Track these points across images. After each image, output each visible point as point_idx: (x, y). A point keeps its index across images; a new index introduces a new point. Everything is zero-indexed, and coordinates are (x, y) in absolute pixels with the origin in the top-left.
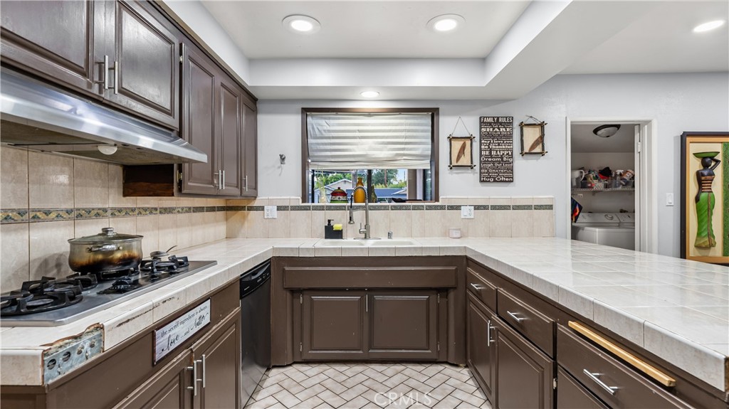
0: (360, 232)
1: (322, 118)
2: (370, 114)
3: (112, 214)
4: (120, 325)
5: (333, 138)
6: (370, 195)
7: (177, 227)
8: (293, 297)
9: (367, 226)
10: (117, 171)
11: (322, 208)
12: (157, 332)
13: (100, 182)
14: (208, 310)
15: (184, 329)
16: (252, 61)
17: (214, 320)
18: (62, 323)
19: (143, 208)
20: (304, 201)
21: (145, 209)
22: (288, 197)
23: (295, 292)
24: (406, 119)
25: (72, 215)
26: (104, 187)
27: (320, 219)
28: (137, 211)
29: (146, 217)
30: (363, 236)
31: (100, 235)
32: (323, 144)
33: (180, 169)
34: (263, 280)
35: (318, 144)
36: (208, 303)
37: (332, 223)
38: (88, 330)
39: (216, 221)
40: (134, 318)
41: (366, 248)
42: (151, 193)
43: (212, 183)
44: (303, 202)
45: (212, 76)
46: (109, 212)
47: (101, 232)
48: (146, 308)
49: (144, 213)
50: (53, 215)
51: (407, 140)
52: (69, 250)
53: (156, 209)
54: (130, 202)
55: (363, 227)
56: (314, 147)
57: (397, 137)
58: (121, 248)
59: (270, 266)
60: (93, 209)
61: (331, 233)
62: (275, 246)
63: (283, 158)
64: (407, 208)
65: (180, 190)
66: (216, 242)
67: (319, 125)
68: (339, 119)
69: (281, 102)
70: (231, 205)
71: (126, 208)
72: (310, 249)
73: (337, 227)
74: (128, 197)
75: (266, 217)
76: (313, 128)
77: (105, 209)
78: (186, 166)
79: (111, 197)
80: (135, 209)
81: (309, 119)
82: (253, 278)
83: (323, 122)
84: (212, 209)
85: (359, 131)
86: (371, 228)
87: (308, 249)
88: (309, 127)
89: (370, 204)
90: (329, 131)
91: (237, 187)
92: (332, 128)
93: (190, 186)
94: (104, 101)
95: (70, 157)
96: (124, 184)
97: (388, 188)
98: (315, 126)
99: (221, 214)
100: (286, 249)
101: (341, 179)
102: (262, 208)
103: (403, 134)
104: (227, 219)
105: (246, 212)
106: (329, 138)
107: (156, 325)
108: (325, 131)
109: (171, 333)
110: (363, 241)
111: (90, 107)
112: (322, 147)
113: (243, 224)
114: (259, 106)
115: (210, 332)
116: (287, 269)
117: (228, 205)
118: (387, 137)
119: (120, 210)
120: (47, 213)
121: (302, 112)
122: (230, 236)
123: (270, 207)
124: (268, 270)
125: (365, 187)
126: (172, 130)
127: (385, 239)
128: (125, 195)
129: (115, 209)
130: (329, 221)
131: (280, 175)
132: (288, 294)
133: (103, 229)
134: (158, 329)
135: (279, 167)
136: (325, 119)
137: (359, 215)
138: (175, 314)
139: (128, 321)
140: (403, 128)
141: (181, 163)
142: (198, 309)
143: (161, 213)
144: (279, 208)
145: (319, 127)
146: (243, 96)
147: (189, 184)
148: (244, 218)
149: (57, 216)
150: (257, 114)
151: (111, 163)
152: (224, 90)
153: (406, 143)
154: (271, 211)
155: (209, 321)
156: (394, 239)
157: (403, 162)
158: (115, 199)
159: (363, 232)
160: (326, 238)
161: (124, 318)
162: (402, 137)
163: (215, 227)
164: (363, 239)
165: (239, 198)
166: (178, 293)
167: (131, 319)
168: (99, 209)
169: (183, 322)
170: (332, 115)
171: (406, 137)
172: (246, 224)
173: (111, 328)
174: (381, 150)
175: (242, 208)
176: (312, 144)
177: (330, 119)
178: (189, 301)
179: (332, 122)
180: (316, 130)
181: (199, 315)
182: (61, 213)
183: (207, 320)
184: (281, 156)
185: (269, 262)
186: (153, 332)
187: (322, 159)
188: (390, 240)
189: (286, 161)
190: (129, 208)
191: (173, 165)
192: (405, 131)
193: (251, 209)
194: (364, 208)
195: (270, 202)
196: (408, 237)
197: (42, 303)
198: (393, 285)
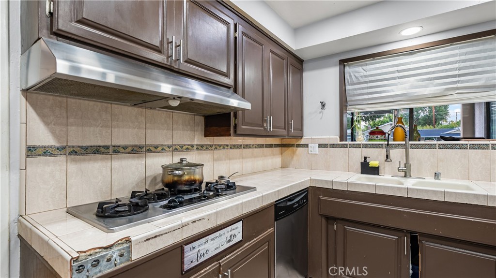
0: (399, 170)
1: (359, 66)
2: (411, 52)
3: (197, 149)
4: (147, 240)
5: (370, 82)
6: (413, 134)
7: (243, 158)
8: (328, 224)
9: (407, 164)
10: (201, 120)
11: (359, 146)
12: (185, 247)
13: (189, 127)
14: (240, 229)
15: (214, 245)
16: (297, 30)
17: (246, 238)
18: (113, 231)
19: (218, 145)
20: (341, 139)
21: (220, 146)
22: (328, 137)
23: (329, 219)
24: (460, 48)
25: (171, 149)
26: (191, 131)
27: (357, 156)
28: (214, 147)
29: (220, 151)
30: (403, 174)
31: (179, 163)
32: (360, 89)
33: (235, 116)
34: (299, 205)
35: (355, 89)
36: (240, 224)
37: (368, 160)
38: (120, 242)
39: (273, 155)
40: (162, 235)
41: (405, 188)
42: (218, 134)
43: (262, 126)
44: (340, 141)
45: (262, 45)
46: (195, 147)
47: (179, 161)
48: (174, 227)
49: (219, 148)
50: (160, 149)
51: (462, 72)
52: (161, 172)
53: (227, 146)
54: (208, 141)
55: (402, 165)
56: (351, 93)
57: (447, 71)
58: (186, 173)
59: (307, 194)
60: (185, 145)
61: (367, 168)
62: (312, 178)
63: (323, 105)
64: (461, 147)
65: (235, 132)
66: (273, 170)
67: (356, 72)
68: (376, 63)
69: (322, 59)
70: (285, 143)
71: (206, 145)
72: (343, 183)
73: (373, 163)
74: (208, 138)
75: (309, 153)
76: (350, 76)
77: (192, 145)
78: (240, 113)
79: (196, 137)
80: (212, 145)
81: (347, 69)
82: (289, 203)
83: (360, 69)
84: (270, 146)
85: (398, 71)
86: (412, 167)
87: (341, 183)
88: (347, 76)
89: (410, 142)
90: (366, 76)
91: (285, 129)
92: (368, 73)
93: (244, 129)
94: (175, 69)
95: (170, 112)
96: (205, 128)
97: (437, 129)
98: (352, 74)
99: (278, 149)
100: (322, 181)
101: (388, 122)
102: (306, 146)
103: (457, 65)
104: (282, 154)
105: (295, 148)
106: (366, 82)
107: (184, 241)
108: (361, 77)
109: (200, 248)
110: (403, 180)
111: (164, 73)
112: (359, 92)
113: (293, 157)
114: (305, 66)
115: (241, 248)
116: (322, 198)
117: (283, 143)
118: (434, 72)
119: (202, 146)
120: (156, 147)
121: (340, 64)
122: (284, 166)
123: (313, 145)
124: (306, 197)
125: (407, 127)
126: (229, 88)
127: (431, 179)
128: (206, 136)
129: (199, 145)
130: (365, 158)
131: (321, 118)
132: (324, 221)
133: (180, 159)
134: (186, 245)
135: (320, 113)
136: (362, 66)
137: (397, 154)
138: (205, 233)
139: (156, 236)
140: (457, 58)
141: (236, 111)
142: (229, 228)
143: (231, 148)
144: (320, 146)
145: (356, 74)
146: (291, 60)
147: (242, 127)
148: (294, 153)
149: (162, 150)
150: (302, 72)
151: (196, 115)
152: (273, 55)
153: (460, 75)
154: (314, 148)
155: (241, 239)
156: (443, 181)
157: (456, 96)
158: (199, 139)
159: (403, 170)
160: (362, 173)
161: (152, 235)
162: (456, 69)
163: (273, 159)
164: (402, 177)
165: (287, 138)
166: (208, 215)
167: (159, 236)
168: (189, 145)
169: (213, 240)
170: (368, 61)
171: (460, 69)
172: (295, 158)
173: (138, 242)
174: (426, 87)
175: (292, 145)
176: (349, 90)
177: (366, 65)
178: (221, 222)
179: (369, 67)
180: (353, 77)
181: (230, 233)
182: (164, 147)
183: (239, 237)
184: (322, 103)
185: (306, 190)
186: (182, 246)
187: (359, 102)
188: (437, 181)
189: (326, 107)
190: (208, 145)
191: (230, 113)
192: (459, 61)
193: (298, 146)
194: (405, 146)
195: (313, 141)
196: (463, 179)
197: (123, 210)
198: (441, 233)
